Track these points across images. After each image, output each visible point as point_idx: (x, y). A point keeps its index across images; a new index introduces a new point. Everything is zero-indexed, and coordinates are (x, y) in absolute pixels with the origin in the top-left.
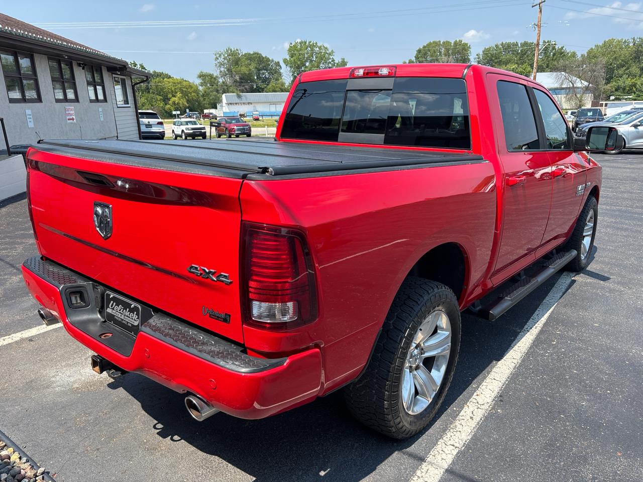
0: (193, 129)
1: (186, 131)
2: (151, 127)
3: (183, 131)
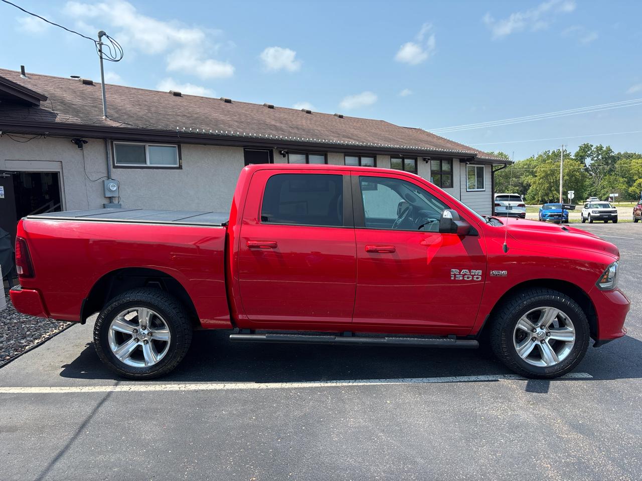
0: (600, 212)
1: (592, 214)
2: (511, 209)
3: (589, 214)
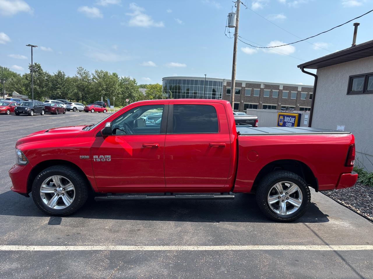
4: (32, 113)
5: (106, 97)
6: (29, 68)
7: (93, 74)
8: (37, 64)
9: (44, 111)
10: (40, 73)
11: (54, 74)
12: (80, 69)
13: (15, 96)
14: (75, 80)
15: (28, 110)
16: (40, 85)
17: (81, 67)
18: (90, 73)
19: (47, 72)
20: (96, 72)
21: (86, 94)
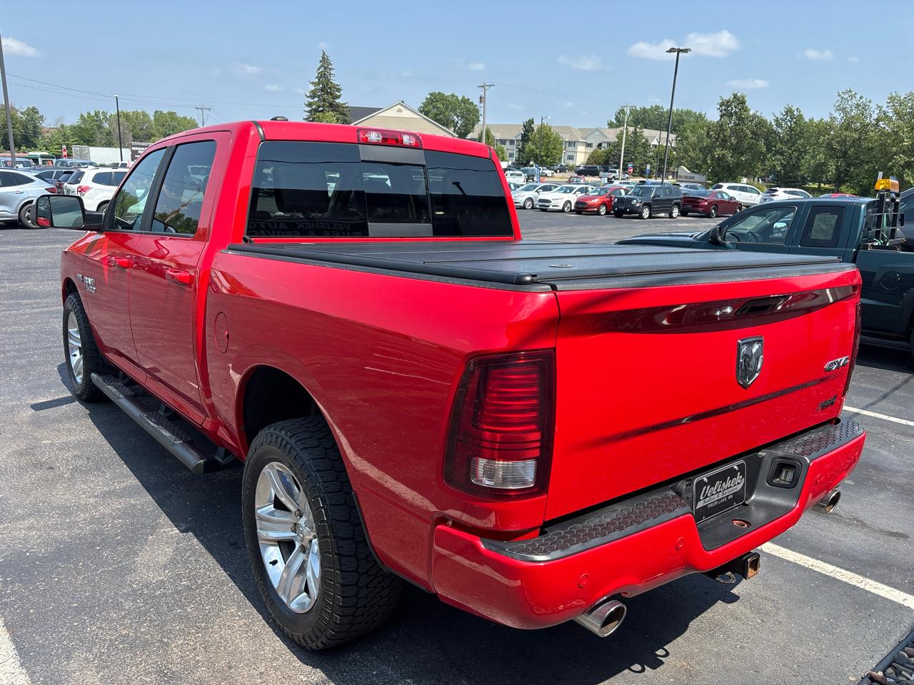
4: (646, 213)
5: (907, 171)
6: (719, 109)
7: (880, 107)
8: (739, 95)
9: (679, 208)
10: (740, 119)
11: (775, 116)
12: (846, 96)
13: (681, 177)
14: (823, 128)
15: (638, 205)
16: (736, 150)
17: (850, 91)
18: (873, 106)
19: (758, 114)
20: (892, 99)
21: (849, 166)
